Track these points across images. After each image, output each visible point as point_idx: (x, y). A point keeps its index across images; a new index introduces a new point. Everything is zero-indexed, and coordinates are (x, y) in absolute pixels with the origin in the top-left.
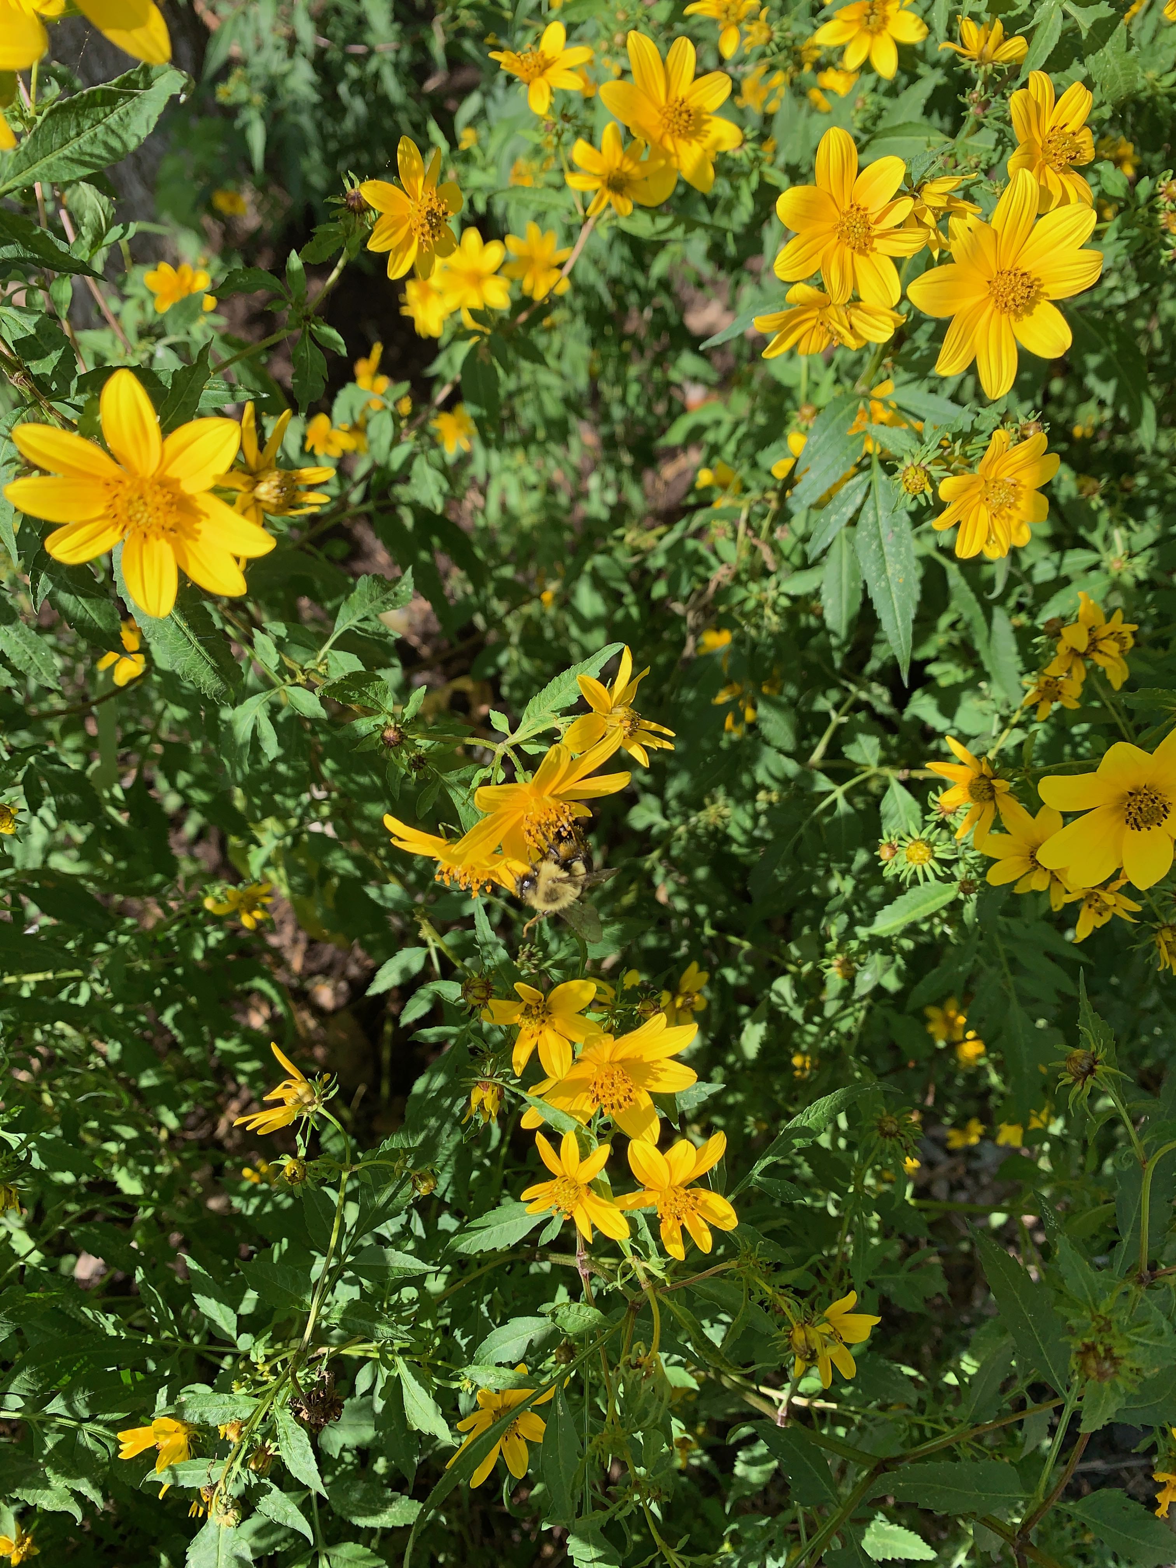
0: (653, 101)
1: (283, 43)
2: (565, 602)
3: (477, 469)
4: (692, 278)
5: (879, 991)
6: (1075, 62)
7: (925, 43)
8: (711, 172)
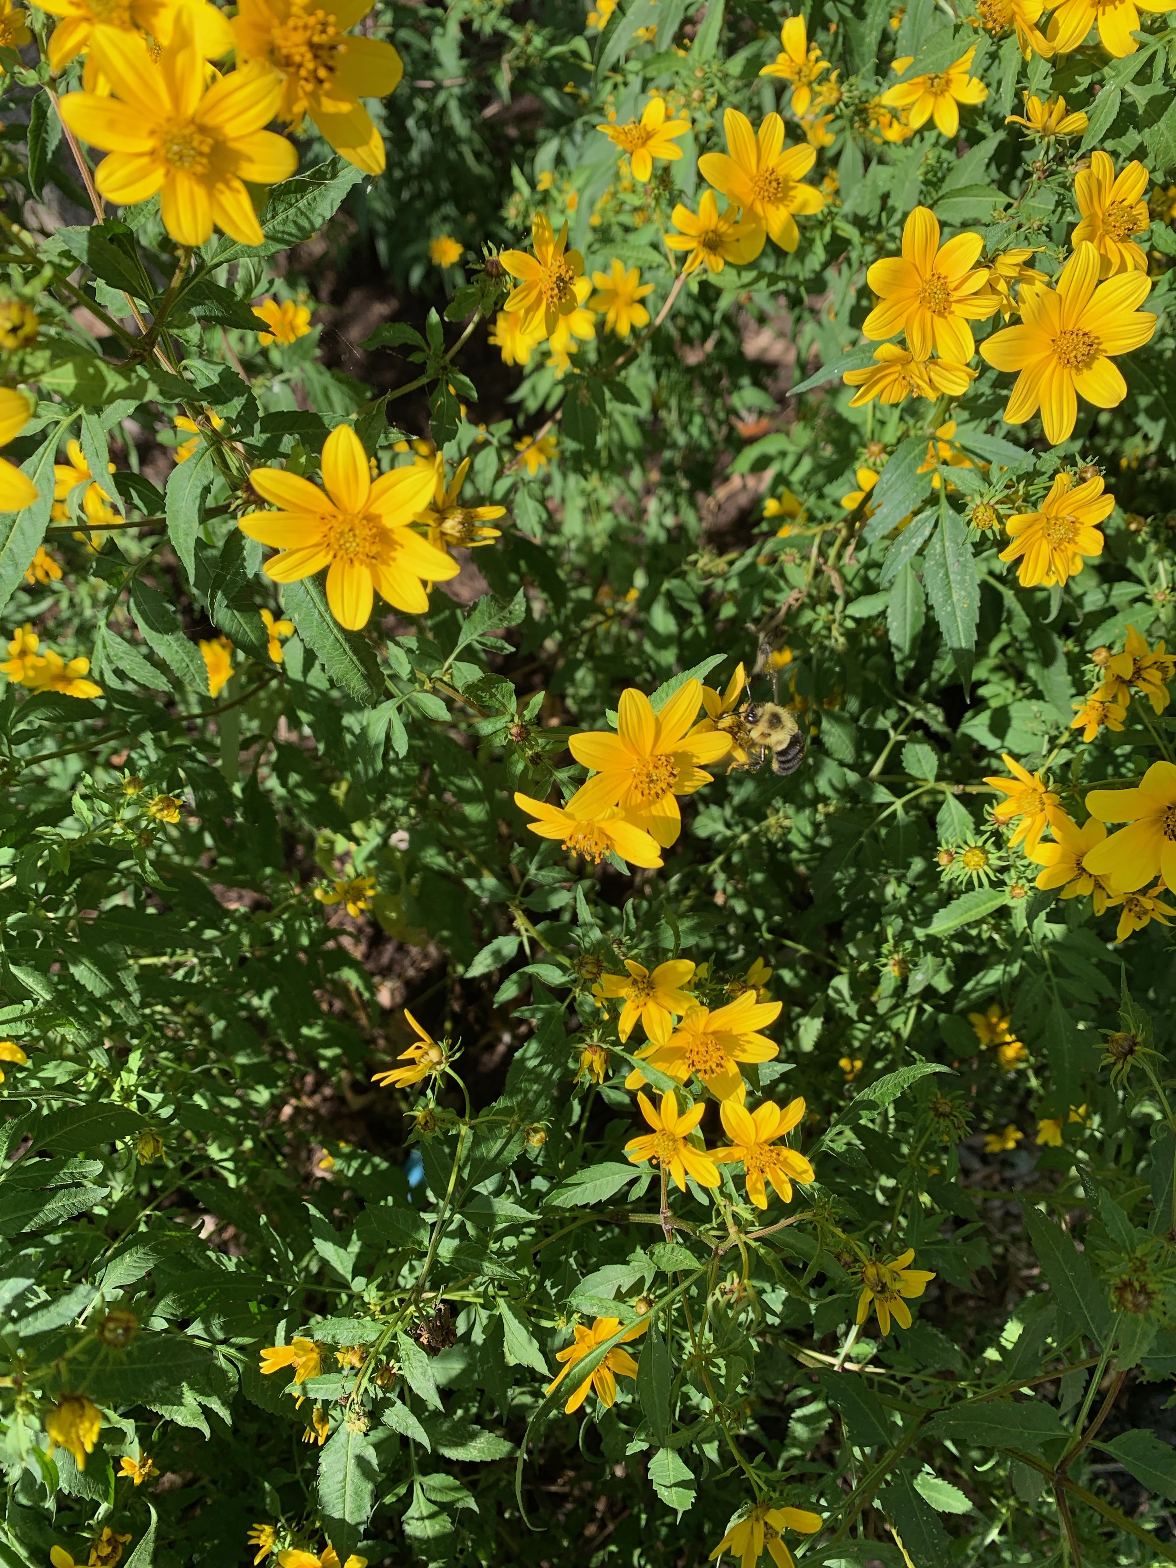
0: (746, 172)
3: (554, 491)
5: (929, 993)
6: (1132, 131)
8: (796, 232)
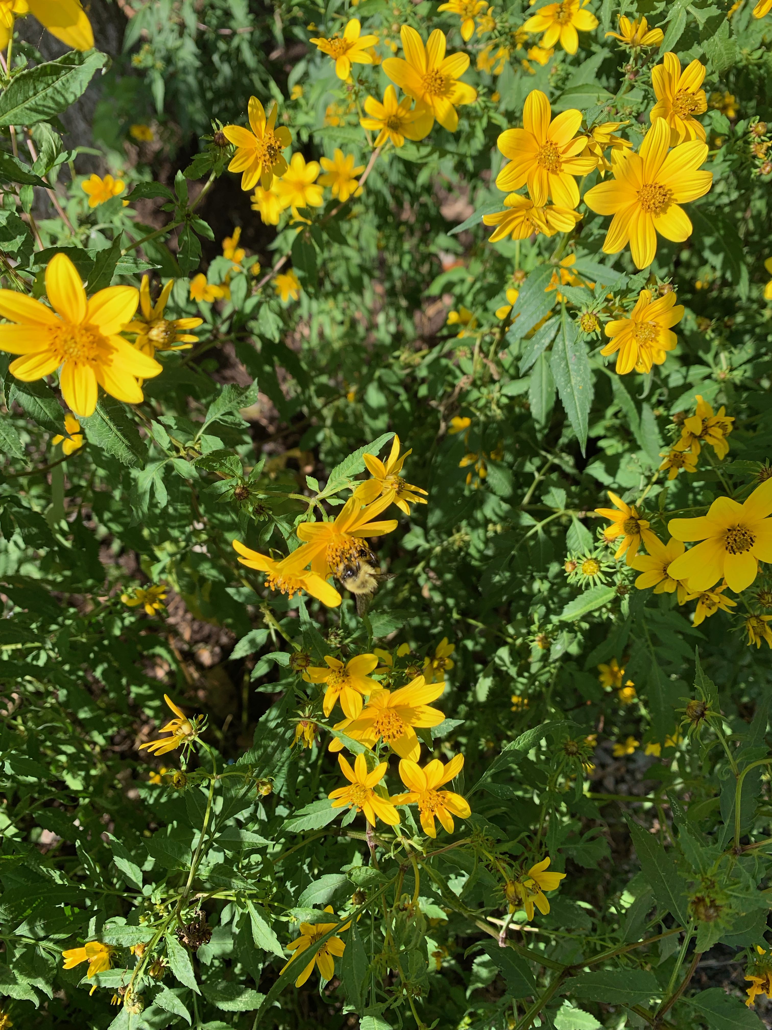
0: (418, 72)
1: (176, 27)
2: (361, 398)
3: (303, 311)
4: (445, 185)
5: (566, 656)
6: (695, 45)
7: (596, 30)
8: (456, 117)
